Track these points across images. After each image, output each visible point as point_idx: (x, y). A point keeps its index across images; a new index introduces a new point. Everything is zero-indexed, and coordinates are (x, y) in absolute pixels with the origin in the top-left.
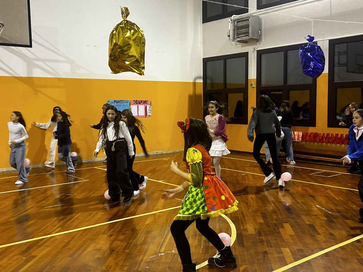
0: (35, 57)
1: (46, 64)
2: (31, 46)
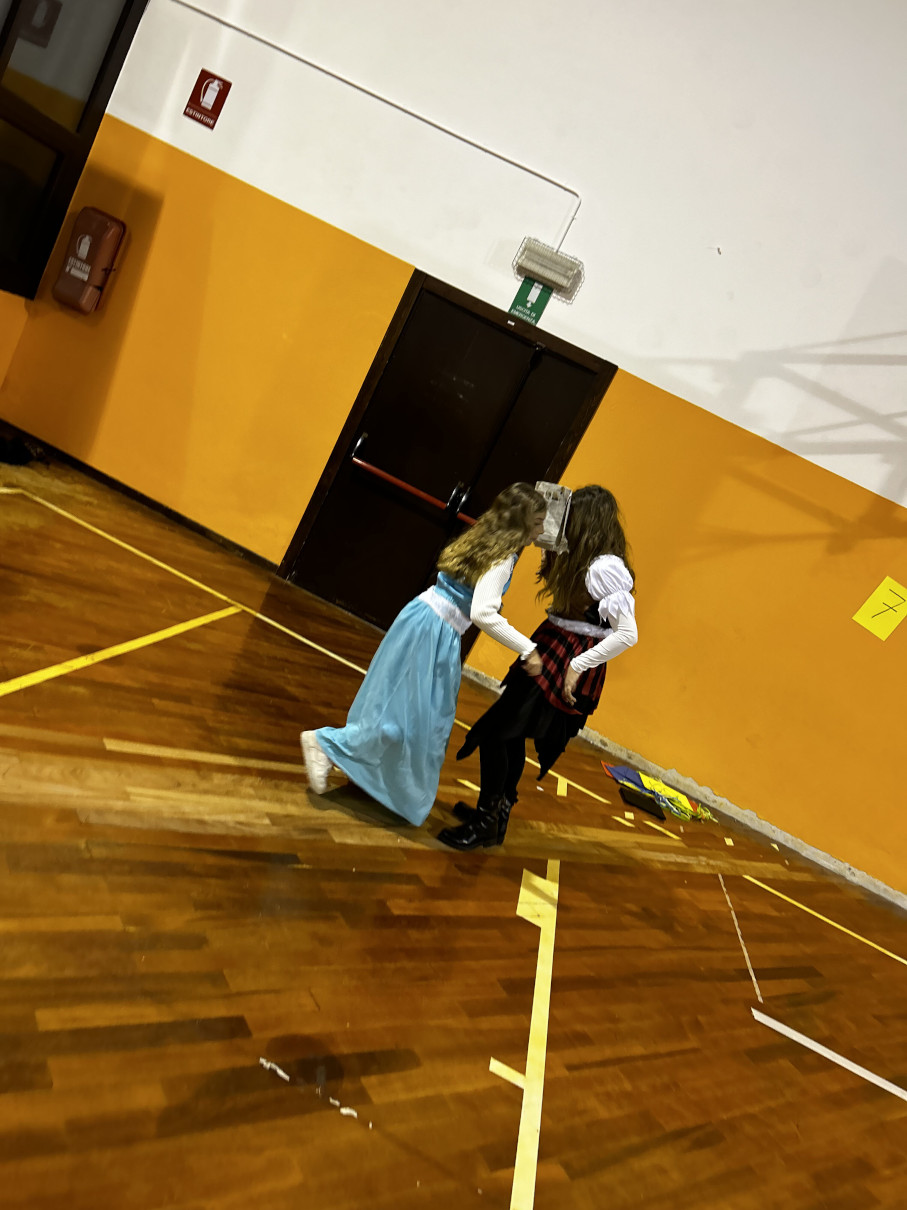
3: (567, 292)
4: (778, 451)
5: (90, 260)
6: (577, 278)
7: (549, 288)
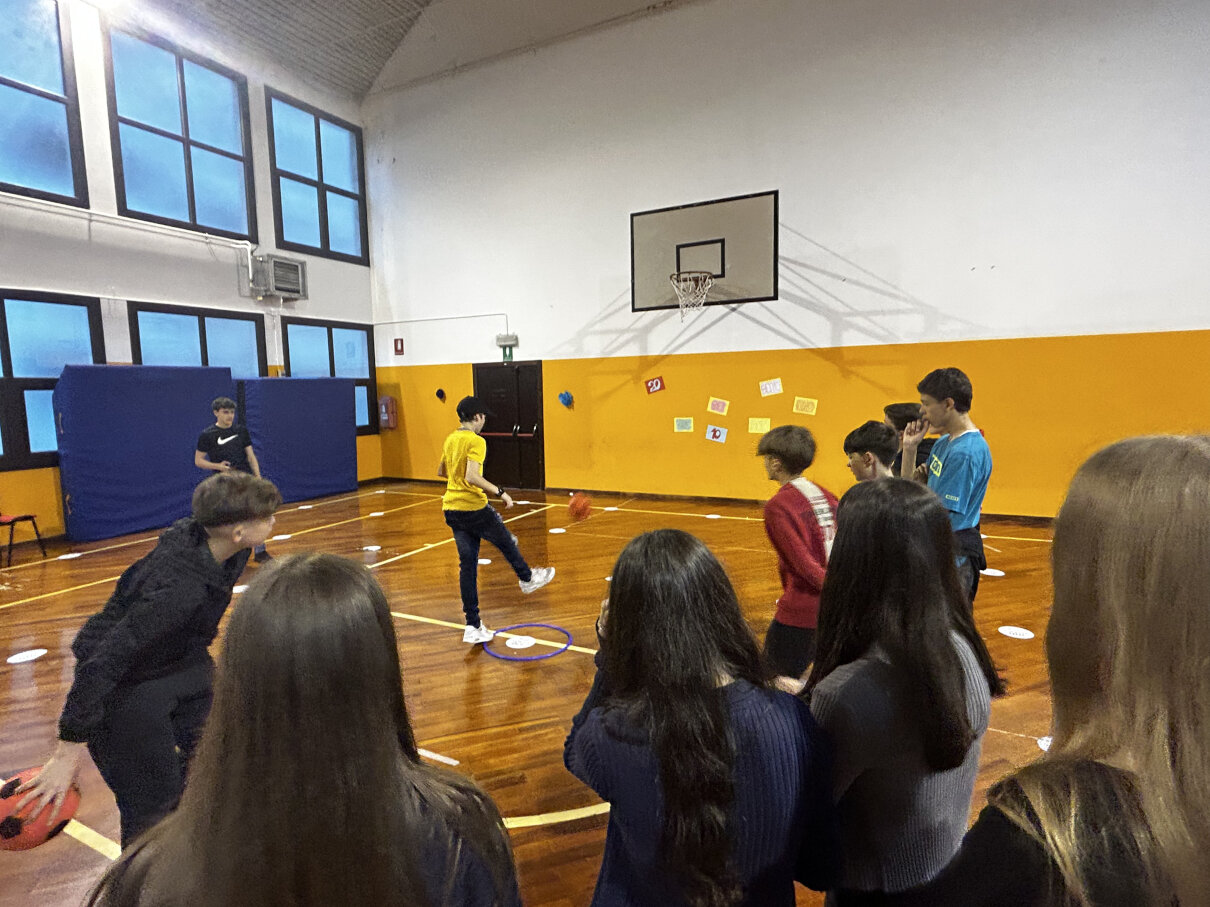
0: (848, 310)
1: (870, 320)
2: (775, 298)
3: (516, 345)
4: (603, 359)
5: (387, 412)
6: (517, 339)
7: (511, 347)
